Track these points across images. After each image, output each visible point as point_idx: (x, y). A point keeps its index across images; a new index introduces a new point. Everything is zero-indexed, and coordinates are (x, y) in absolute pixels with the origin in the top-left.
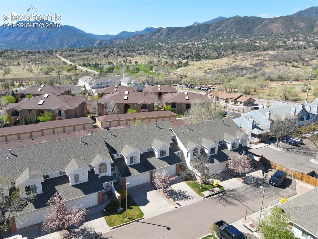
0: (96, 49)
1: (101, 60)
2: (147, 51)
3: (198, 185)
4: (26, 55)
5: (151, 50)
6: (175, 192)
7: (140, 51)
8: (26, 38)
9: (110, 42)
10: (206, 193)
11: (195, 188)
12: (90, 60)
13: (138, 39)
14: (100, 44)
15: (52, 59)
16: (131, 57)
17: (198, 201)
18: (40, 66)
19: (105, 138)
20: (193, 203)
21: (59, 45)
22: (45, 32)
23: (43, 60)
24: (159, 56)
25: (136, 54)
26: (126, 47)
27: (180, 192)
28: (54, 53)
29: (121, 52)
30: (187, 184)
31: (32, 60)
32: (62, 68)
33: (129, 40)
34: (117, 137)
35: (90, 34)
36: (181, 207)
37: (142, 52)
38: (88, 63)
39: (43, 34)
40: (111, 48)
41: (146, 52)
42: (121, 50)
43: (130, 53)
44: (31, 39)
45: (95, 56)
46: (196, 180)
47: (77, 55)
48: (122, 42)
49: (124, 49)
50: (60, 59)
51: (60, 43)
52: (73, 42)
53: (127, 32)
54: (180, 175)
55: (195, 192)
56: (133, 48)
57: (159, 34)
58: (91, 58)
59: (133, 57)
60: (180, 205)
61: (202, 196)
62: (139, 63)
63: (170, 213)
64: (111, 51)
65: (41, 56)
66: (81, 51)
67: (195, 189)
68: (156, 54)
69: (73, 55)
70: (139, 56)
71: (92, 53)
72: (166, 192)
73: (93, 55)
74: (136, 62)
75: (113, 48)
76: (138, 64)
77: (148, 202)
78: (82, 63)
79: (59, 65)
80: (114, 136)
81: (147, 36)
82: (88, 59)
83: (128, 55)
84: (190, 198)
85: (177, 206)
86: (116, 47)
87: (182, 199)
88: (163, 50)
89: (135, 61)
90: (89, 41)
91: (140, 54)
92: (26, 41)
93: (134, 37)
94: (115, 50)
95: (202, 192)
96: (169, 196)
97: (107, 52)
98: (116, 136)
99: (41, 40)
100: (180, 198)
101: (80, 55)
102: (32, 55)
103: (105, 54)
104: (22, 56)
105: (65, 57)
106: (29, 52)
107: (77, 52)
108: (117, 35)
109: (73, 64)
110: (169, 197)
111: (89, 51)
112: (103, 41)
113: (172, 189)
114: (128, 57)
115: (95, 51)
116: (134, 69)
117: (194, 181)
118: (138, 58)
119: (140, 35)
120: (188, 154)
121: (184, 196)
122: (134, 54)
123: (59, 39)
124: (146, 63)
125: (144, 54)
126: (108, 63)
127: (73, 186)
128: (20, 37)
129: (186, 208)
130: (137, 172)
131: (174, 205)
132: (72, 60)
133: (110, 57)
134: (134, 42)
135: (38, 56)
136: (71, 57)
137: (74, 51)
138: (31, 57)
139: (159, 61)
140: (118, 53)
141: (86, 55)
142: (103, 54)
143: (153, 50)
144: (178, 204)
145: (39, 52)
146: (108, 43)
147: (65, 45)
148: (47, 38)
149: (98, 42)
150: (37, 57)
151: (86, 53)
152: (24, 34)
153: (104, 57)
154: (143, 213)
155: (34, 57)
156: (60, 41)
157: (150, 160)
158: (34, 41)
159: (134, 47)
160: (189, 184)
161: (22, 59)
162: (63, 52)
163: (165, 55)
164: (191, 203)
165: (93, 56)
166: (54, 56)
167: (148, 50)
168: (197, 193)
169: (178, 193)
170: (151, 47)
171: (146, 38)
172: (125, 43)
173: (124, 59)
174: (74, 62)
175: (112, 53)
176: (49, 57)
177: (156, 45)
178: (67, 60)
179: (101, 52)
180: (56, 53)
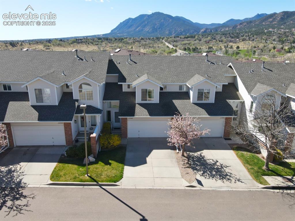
0: (199, 36)
1: (201, 45)
2: (253, 37)
3: (260, 162)
4: (139, 41)
5: (258, 36)
6: (205, 161)
7: (245, 37)
8: (143, 29)
9: (215, 30)
10: (273, 181)
11: (250, 165)
12: (191, 45)
13: (245, 26)
14: (205, 31)
15: (158, 44)
16: (233, 43)
17: (247, 190)
18: (147, 49)
19: (119, 63)
20: (234, 189)
21: (168, 34)
22: (158, 23)
23: (151, 45)
24: (266, 41)
25: (240, 40)
26: (230, 34)
27: (215, 164)
28: (161, 39)
29: (223, 38)
30: (237, 155)
31: (142, 45)
32: (165, 51)
33: (235, 27)
34: (138, 64)
35: (197, 24)
36: (202, 188)
37: (247, 38)
38: (188, 48)
39: (156, 24)
40: (214, 35)
41: (251, 38)
42: (224, 36)
43: (233, 39)
44: (147, 29)
45: (197, 41)
46: (260, 153)
47: (181, 40)
48: (227, 29)
49: (227, 36)
50: (164, 45)
51: (169, 32)
52: (180, 31)
53: (235, 20)
54: (231, 140)
55: (249, 171)
56: (237, 34)
57: (271, 20)
58: (193, 43)
59: (236, 43)
60: (202, 185)
61: (261, 183)
62: (241, 48)
63: (172, 192)
64: (214, 38)
65: (151, 41)
66: (185, 37)
67: (250, 167)
68: (264, 40)
69: (176, 41)
70: (243, 42)
71: (194, 39)
72: (189, 157)
73: (195, 40)
74: (238, 47)
75: (216, 34)
76: (239, 49)
77: (145, 162)
78: (183, 48)
79: (162, 49)
80: (134, 62)
81: (257, 23)
82: (189, 44)
83: (230, 41)
84: (229, 179)
85: (195, 184)
86: (219, 34)
87: (213, 176)
88: (274, 36)
89: (236, 46)
90: (194, 30)
91: (244, 40)
92: (143, 31)
93: (241, 24)
94: (218, 37)
95: (264, 177)
96: (190, 165)
97: (209, 38)
98: (136, 63)
99: (154, 30)
100: (208, 172)
101: (183, 41)
102: (143, 41)
103: (207, 40)
104: (136, 42)
105: (169, 43)
106: (142, 39)
107: (181, 38)
108: (224, 23)
109: (174, 48)
110: (188, 165)
111: (192, 37)
112: (208, 29)
113: (202, 155)
114: (230, 43)
115: (198, 37)
116: (234, 53)
117: (253, 154)
118: (241, 44)
119: (249, 22)
120: (252, 105)
121: (221, 172)
122: (238, 39)
123: (169, 29)
124: (249, 49)
125: (249, 40)
126: (207, 48)
127: (32, 106)
128: (139, 28)
129: (215, 193)
130: (147, 113)
131: (190, 181)
132: (174, 45)
133: (211, 42)
134: (240, 29)
135: (148, 41)
136: (175, 42)
137: (178, 37)
138: (143, 42)
139: (265, 46)
140: (220, 39)
141: (188, 41)
142: (205, 40)
143: (261, 35)
144: (200, 183)
145: (149, 39)
146: (213, 31)
147: (173, 33)
148: (159, 28)
149: (202, 30)
150: (147, 43)
151: (189, 39)
152: (142, 25)
153: (205, 42)
154: (122, 177)
155: (144, 43)
156: (169, 30)
157: (177, 103)
158: (149, 30)
159: (239, 34)
160: (241, 157)
161: (136, 44)
162: (168, 38)
163: (274, 40)
164: (230, 189)
165: (195, 42)
166: (161, 42)
167: (255, 36)
168: (251, 174)
169: (210, 164)
170: (259, 33)
171: (255, 24)
172: (230, 30)
173: (225, 44)
174: (176, 46)
175: (215, 39)
176: (156, 42)
177: (266, 31)
178: (171, 45)
179: (203, 38)
180: (163, 40)
